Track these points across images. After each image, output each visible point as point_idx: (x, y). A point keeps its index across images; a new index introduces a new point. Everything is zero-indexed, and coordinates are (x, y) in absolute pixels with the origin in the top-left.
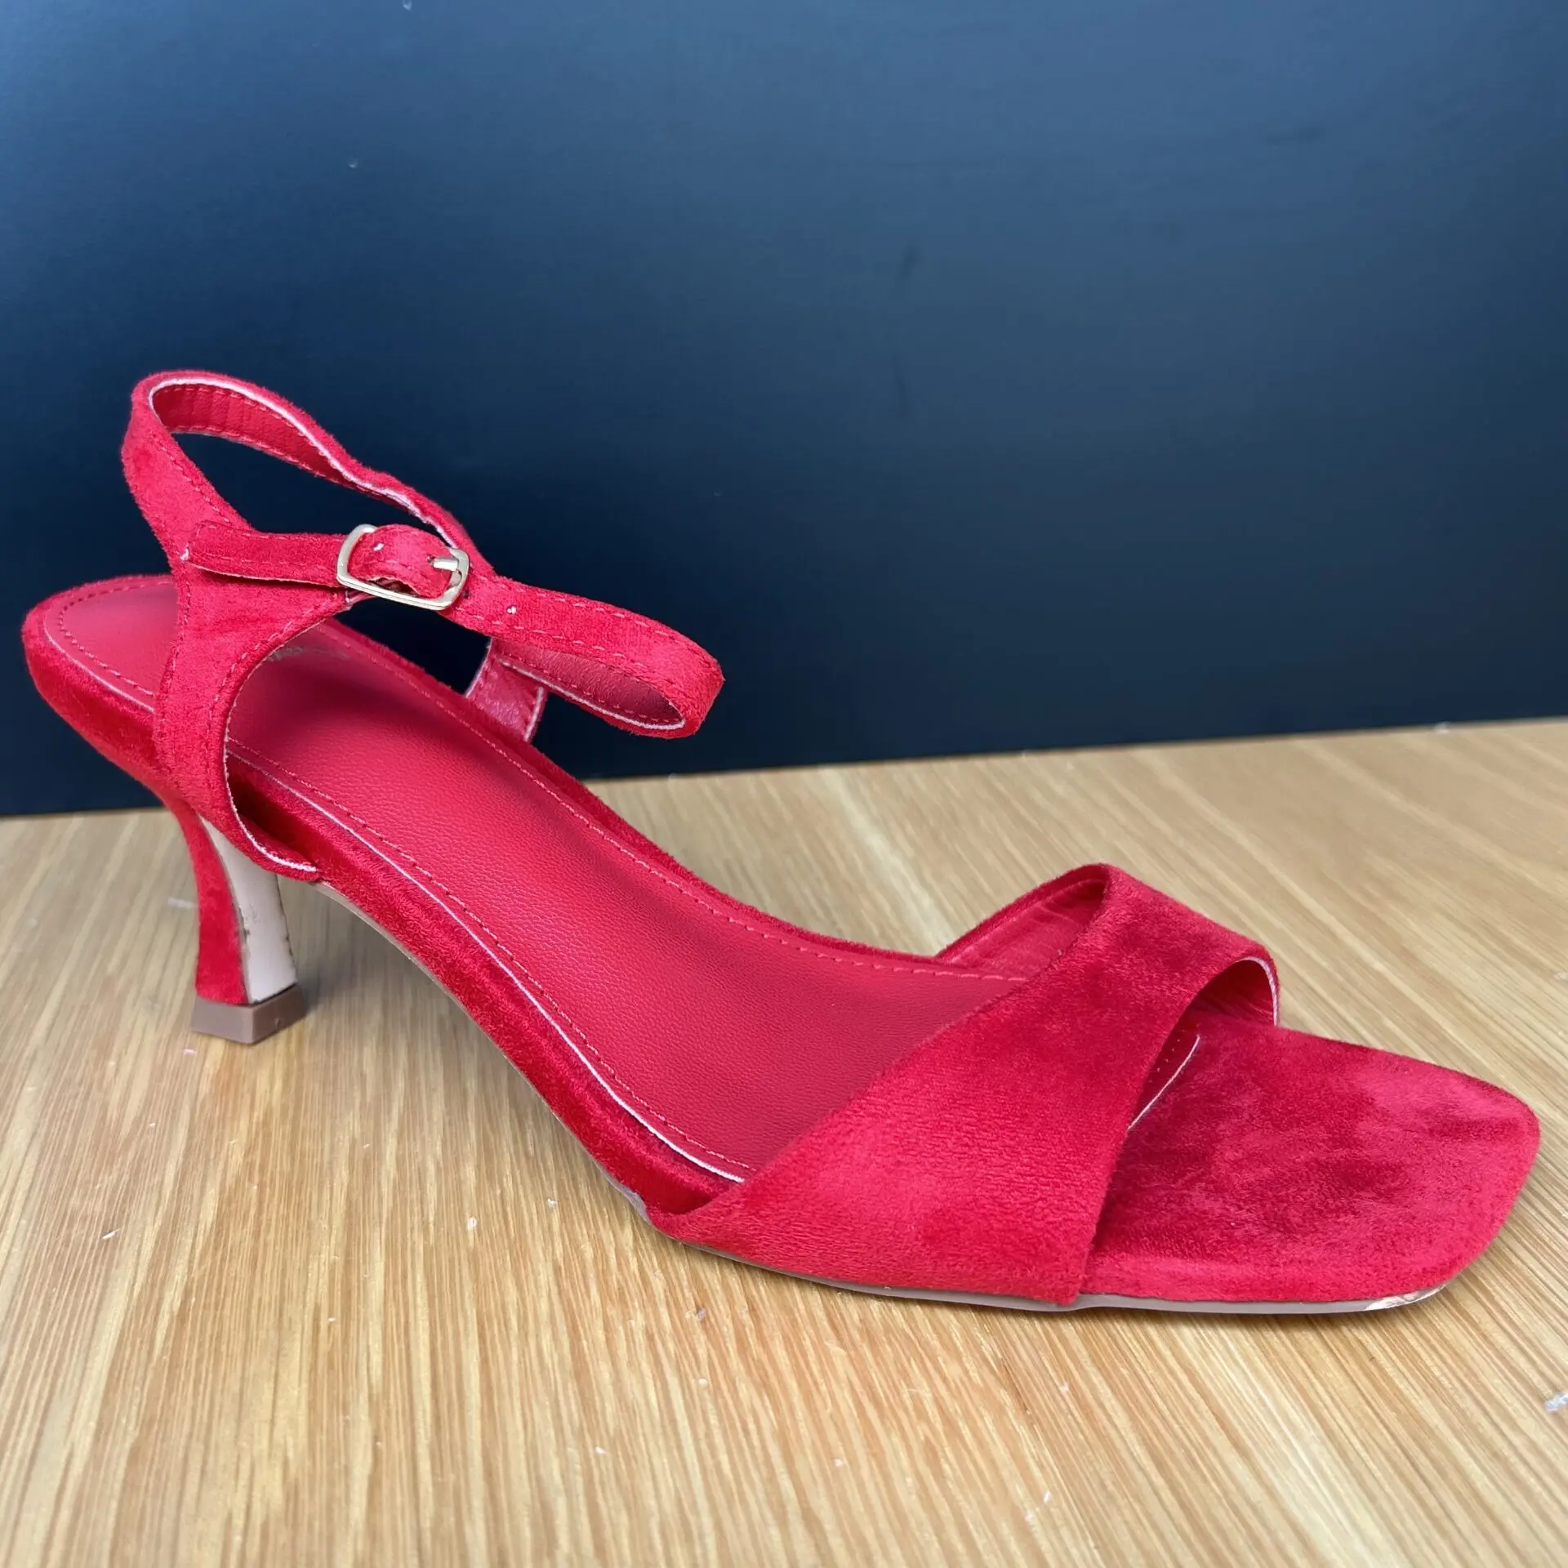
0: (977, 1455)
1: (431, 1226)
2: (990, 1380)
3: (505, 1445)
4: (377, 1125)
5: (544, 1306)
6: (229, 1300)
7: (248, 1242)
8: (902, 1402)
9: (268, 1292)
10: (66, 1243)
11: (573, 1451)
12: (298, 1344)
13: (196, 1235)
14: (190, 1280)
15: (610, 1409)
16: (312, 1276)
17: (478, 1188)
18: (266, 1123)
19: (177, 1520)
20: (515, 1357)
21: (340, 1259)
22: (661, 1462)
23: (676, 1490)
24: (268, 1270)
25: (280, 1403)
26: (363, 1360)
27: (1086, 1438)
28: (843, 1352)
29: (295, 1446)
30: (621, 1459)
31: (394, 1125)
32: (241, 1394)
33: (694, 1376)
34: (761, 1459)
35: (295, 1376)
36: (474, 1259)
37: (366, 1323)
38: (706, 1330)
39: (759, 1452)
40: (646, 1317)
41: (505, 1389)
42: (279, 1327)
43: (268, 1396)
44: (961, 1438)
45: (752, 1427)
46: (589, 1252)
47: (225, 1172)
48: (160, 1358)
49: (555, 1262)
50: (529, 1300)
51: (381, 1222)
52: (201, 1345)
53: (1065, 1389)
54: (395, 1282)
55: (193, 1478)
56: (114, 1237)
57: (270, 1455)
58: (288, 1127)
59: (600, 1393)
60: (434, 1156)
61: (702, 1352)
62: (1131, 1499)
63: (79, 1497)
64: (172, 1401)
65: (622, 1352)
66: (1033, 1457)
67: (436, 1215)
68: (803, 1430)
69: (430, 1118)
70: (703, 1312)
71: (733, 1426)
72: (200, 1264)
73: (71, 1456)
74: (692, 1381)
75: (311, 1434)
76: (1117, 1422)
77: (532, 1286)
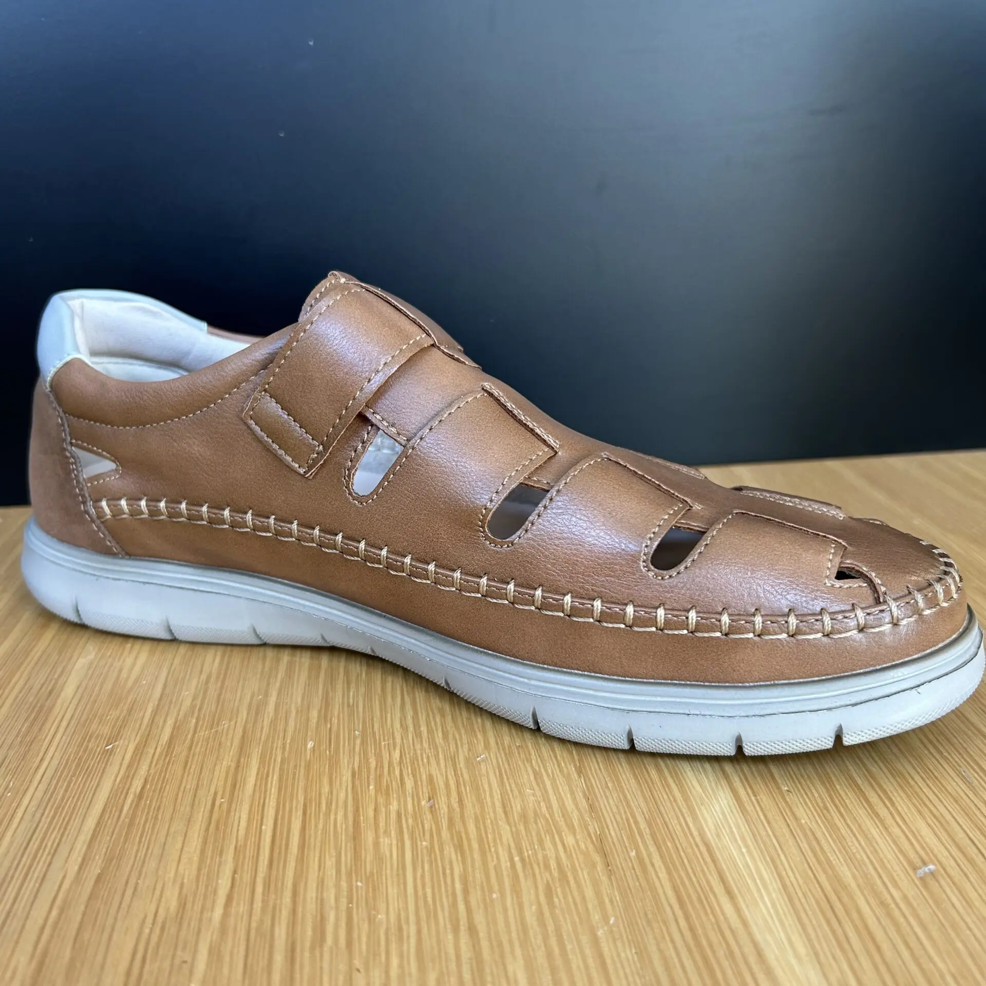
0: (576, 894)
1: (288, 745)
2: (591, 847)
3: (307, 879)
4: (268, 684)
5: (342, 795)
6: (168, 787)
7: (184, 754)
8: (537, 859)
9: (190, 784)
10: (85, 751)
11: (344, 884)
12: (201, 814)
13: (156, 748)
14: (148, 775)
15: (369, 858)
16: (216, 773)
17: (318, 722)
18: (207, 682)
19: (116, 919)
20: (320, 826)
21: (233, 765)
22: (393, 892)
23: (399, 910)
24: (192, 770)
25: (185, 849)
26: (236, 825)
27: (640, 885)
28: (508, 827)
29: (189, 875)
30: (371, 889)
31: (278, 685)
32: (165, 844)
33: (421, 841)
34: (450, 892)
35: (196, 836)
36: (308, 766)
37: (241, 803)
38: (431, 812)
39: (450, 888)
40: (399, 805)
41: (312, 845)
42: (193, 805)
43: (179, 846)
44: (568, 882)
45: (448, 871)
46: (373, 764)
47: (179, 710)
48: (124, 820)
49: (353, 769)
50: (335, 792)
51: (259, 743)
52: (148, 813)
53: (633, 854)
54: (262, 778)
55: (129, 892)
56: (112, 749)
57: (174, 881)
58: (219, 684)
59: (365, 850)
60: (296, 703)
61: (427, 827)
62: (661, 924)
63: (65, 901)
64: (126, 847)
65: (382, 824)
66: (608, 896)
67: (292, 740)
68: (478, 875)
69: (298, 681)
70: (432, 801)
71: (438, 871)
72: (156, 765)
73: (64, 877)
74: (419, 843)
75: (199, 869)
76: (660, 875)
77: (338, 783)
